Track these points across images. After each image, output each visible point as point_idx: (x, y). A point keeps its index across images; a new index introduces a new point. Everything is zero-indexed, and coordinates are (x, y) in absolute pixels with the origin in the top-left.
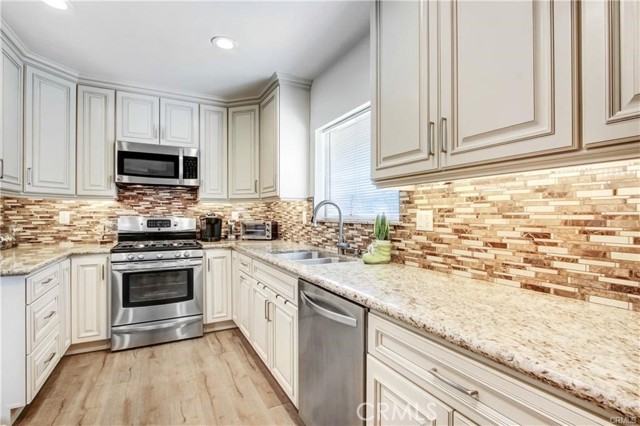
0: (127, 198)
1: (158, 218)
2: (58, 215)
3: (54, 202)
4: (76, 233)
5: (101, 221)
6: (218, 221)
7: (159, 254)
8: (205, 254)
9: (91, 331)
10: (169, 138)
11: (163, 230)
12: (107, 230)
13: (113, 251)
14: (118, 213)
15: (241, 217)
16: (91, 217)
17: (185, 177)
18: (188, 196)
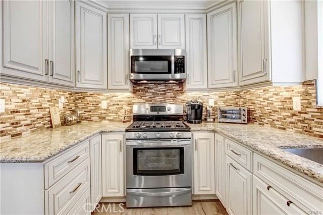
0: (138, 91)
1: (158, 104)
2: (101, 103)
3: (99, 95)
4: (110, 115)
5: (124, 107)
6: (200, 107)
7: (158, 135)
8: (192, 135)
9: (114, 189)
10: (164, 44)
11: (161, 113)
12: (127, 113)
13: (127, 131)
14: (133, 101)
15: (216, 103)
16: (118, 104)
17: (175, 72)
18: (177, 88)
